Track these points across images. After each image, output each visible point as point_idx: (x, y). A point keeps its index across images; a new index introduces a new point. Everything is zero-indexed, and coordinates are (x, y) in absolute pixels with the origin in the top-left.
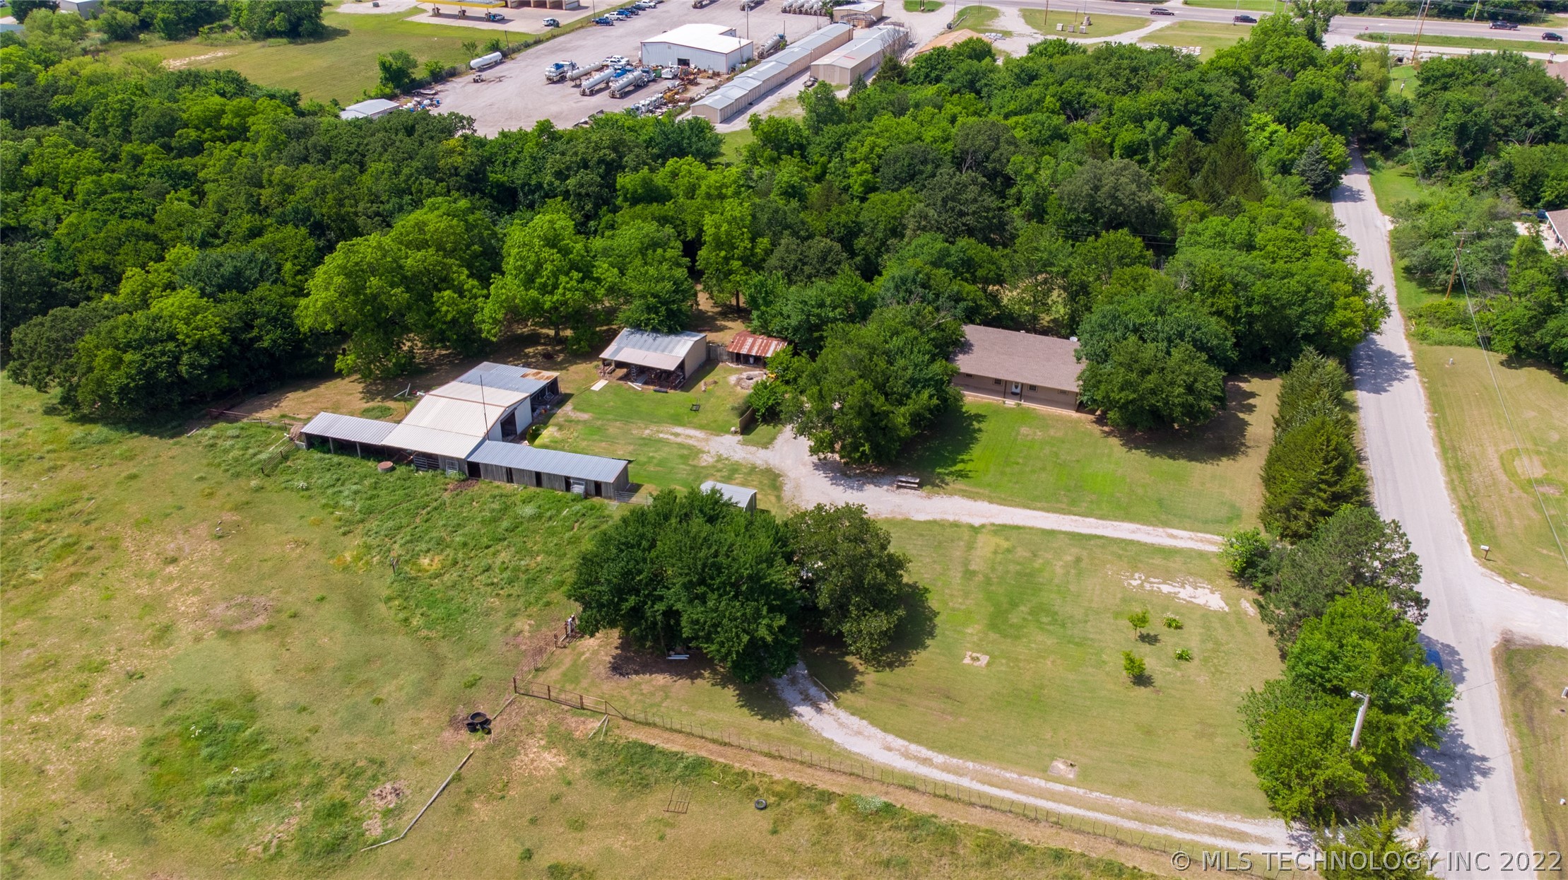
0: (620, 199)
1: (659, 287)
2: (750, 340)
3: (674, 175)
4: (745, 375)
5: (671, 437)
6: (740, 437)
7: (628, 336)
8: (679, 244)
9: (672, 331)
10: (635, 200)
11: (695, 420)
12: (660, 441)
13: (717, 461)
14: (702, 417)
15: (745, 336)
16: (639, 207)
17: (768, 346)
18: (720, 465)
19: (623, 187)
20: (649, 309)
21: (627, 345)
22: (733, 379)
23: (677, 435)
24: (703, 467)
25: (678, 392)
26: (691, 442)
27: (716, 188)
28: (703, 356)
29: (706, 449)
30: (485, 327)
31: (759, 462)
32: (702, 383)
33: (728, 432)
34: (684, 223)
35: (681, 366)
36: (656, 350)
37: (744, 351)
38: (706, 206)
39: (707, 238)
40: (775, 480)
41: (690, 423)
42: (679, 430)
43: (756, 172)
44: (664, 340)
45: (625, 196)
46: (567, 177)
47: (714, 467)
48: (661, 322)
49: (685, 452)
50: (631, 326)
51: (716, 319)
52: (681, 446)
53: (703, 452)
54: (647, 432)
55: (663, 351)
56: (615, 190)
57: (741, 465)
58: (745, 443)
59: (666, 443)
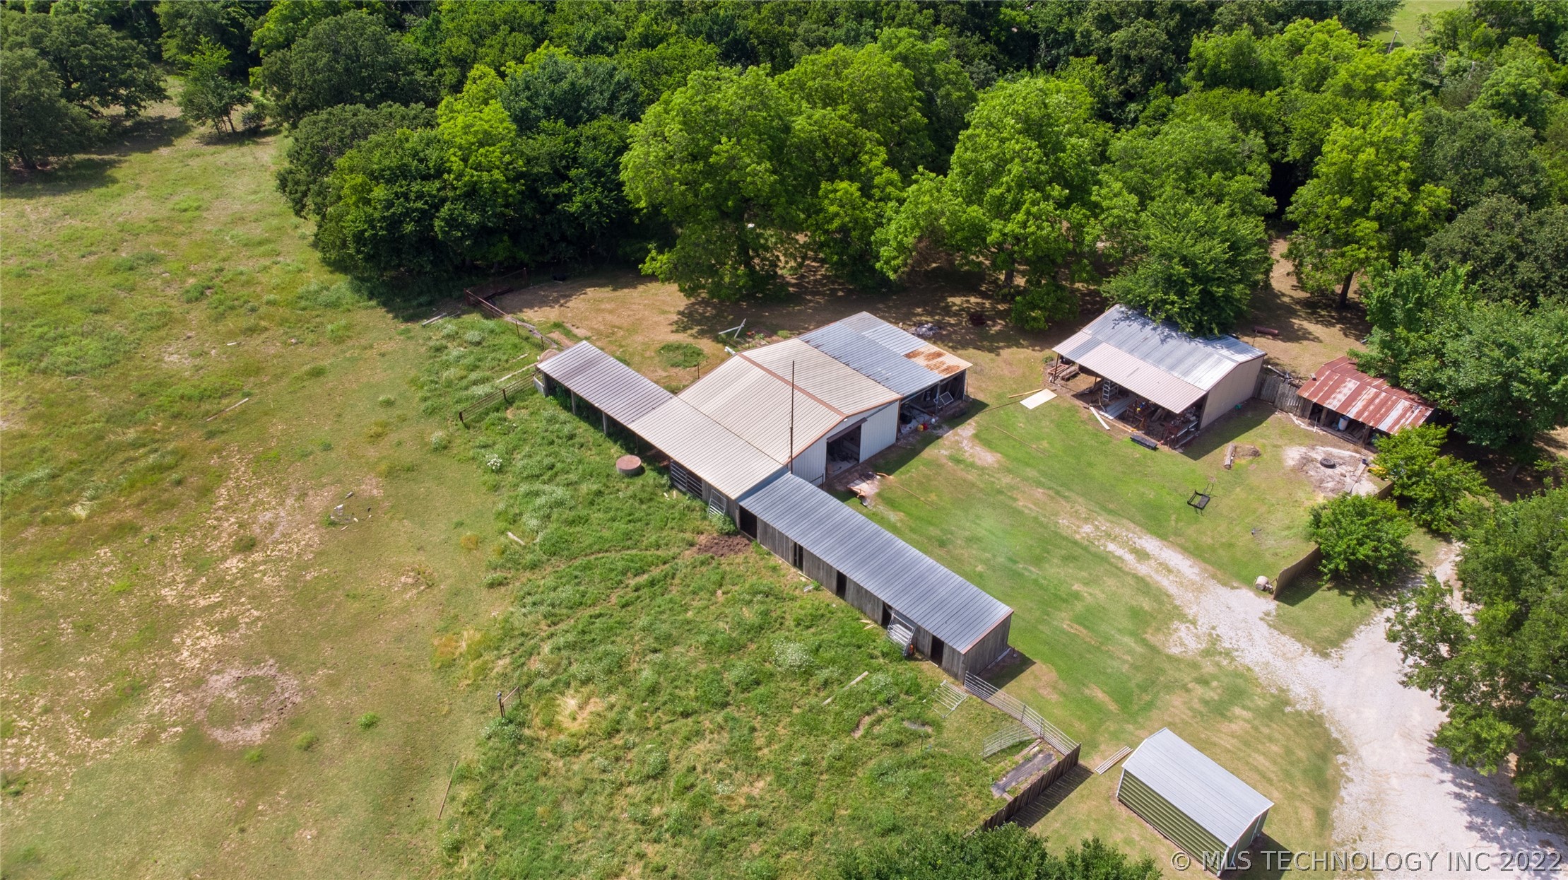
0: (1191, 74)
1: (1198, 248)
2: (1351, 385)
3: (1296, 49)
4: (1319, 453)
5: (1130, 558)
6: (1270, 604)
7: (1117, 322)
8: (1265, 169)
9: (1202, 332)
10: (1213, 79)
11: (1191, 531)
12: (1104, 558)
13: (1207, 653)
14: (1207, 530)
15: (1344, 374)
16: (1218, 92)
17: (1386, 407)
18: (1208, 667)
19: (1200, 55)
20: (1171, 283)
21: (1108, 340)
22: (1293, 455)
23: (1142, 555)
24: (1170, 658)
25: (1177, 453)
26: (1166, 582)
27: (1366, 79)
28: (1247, 389)
29: (1191, 611)
30: (885, 252)
31: (1298, 690)
32: (1228, 447)
33: (1249, 582)
34: (1287, 130)
35: (1199, 405)
36: (1158, 362)
37: (1333, 404)
38: (1337, 108)
39: (1322, 168)
40: (1323, 757)
41: (1177, 533)
42: (1150, 544)
43: (1449, 61)
44: (1181, 346)
45: (1200, 71)
46: (1117, 27)
47: (1194, 665)
48: (1184, 312)
49: (1146, 604)
50: (1128, 304)
51: (1293, 313)
52: (1143, 585)
53: (1182, 617)
54: (1087, 529)
55: (1172, 368)
56: (1188, 60)
57: (1255, 682)
58: (1279, 624)
59: (1115, 567)
